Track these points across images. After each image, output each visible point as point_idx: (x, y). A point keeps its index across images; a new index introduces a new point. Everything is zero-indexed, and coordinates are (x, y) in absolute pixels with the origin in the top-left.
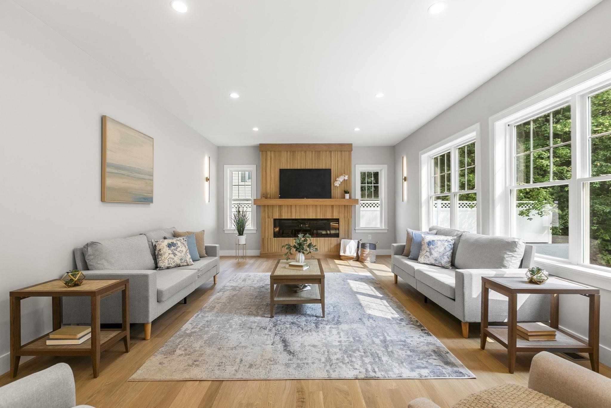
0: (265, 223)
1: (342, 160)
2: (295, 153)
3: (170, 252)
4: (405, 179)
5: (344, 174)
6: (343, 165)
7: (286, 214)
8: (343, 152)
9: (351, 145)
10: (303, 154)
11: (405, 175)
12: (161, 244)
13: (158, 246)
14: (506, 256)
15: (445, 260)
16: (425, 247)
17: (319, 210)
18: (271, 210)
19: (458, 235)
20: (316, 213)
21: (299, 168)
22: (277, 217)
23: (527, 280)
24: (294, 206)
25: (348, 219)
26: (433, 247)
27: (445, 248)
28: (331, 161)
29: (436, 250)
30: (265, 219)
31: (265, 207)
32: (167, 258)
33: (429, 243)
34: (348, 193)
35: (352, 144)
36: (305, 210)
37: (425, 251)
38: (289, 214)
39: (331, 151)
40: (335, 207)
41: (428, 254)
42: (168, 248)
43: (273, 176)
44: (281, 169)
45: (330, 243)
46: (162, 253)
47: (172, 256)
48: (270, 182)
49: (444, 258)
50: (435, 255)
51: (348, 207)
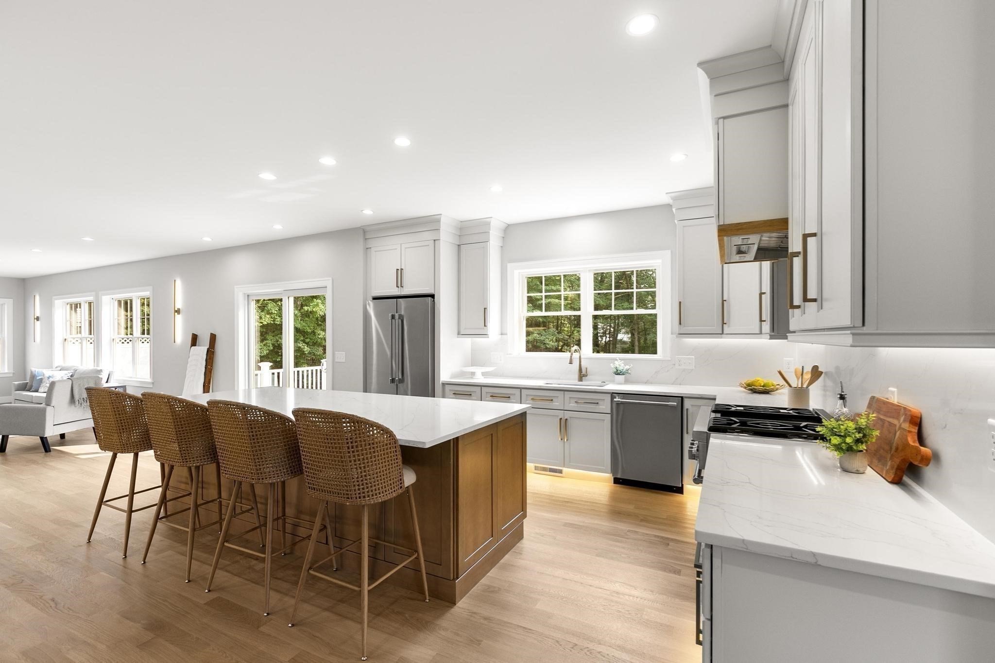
4: (38, 319)
11: (38, 314)
16: (44, 380)
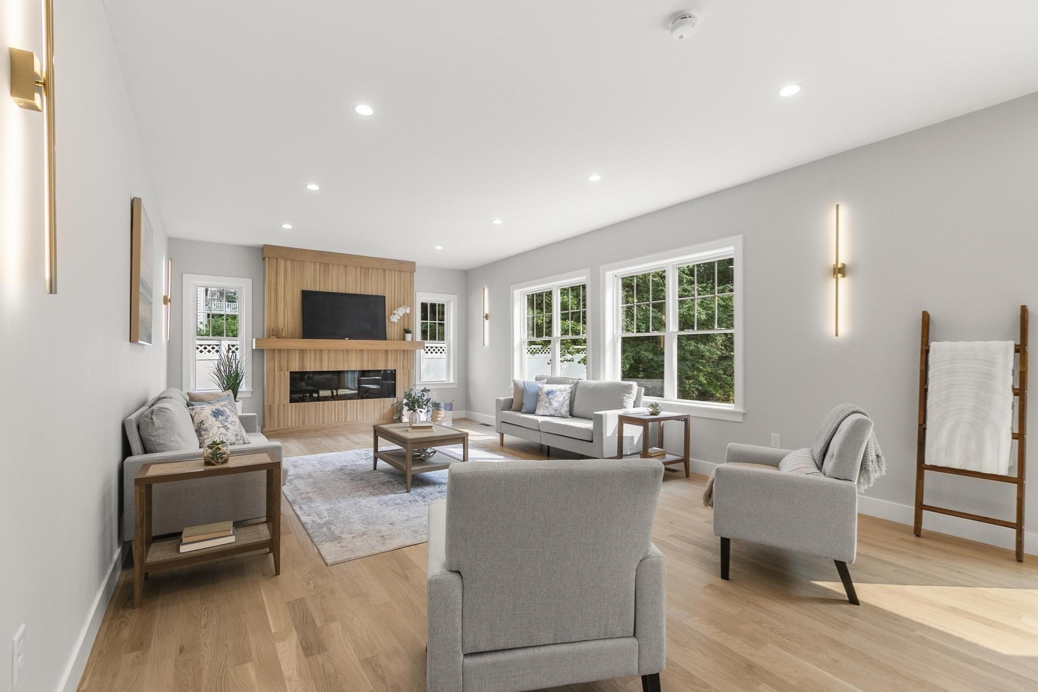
0: (274, 379)
1: (400, 284)
2: (329, 266)
3: (219, 424)
4: (487, 317)
5: (404, 304)
6: (402, 291)
7: (312, 363)
8: (402, 273)
9: (413, 264)
10: (341, 269)
12: (201, 413)
13: (197, 416)
14: (625, 398)
15: (565, 410)
16: (543, 397)
17: (365, 357)
18: (286, 358)
19: (575, 383)
20: (362, 361)
21: (334, 291)
22: (296, 367)
23: (649, 414)
24: (326, 352)
25: (409, 370)
26: (552, 397)
27: (564, 397)
28: (385, 285)
29: (555, 399)
30: (274, 373)
31: (274, 352)
32: (218, 435)
33: (548, 393)
34: (410, 332)
35: (415, 262)
36: (344, 358)
37: (544, 402)
38: (318, 363)
39: (384, 270)
40: (390, 353)
41: (547, 404)
42: (214, 419)
43: (289, 301)
44: (305, 291)
45: (382, 406)
46: (207, 427)
47: (223, 430)
48: (284, 312)
49: (563, 407)
50: (555, 405)
51: (409, 352)
